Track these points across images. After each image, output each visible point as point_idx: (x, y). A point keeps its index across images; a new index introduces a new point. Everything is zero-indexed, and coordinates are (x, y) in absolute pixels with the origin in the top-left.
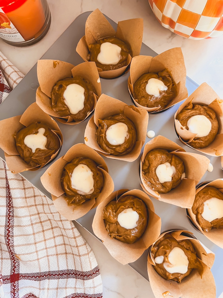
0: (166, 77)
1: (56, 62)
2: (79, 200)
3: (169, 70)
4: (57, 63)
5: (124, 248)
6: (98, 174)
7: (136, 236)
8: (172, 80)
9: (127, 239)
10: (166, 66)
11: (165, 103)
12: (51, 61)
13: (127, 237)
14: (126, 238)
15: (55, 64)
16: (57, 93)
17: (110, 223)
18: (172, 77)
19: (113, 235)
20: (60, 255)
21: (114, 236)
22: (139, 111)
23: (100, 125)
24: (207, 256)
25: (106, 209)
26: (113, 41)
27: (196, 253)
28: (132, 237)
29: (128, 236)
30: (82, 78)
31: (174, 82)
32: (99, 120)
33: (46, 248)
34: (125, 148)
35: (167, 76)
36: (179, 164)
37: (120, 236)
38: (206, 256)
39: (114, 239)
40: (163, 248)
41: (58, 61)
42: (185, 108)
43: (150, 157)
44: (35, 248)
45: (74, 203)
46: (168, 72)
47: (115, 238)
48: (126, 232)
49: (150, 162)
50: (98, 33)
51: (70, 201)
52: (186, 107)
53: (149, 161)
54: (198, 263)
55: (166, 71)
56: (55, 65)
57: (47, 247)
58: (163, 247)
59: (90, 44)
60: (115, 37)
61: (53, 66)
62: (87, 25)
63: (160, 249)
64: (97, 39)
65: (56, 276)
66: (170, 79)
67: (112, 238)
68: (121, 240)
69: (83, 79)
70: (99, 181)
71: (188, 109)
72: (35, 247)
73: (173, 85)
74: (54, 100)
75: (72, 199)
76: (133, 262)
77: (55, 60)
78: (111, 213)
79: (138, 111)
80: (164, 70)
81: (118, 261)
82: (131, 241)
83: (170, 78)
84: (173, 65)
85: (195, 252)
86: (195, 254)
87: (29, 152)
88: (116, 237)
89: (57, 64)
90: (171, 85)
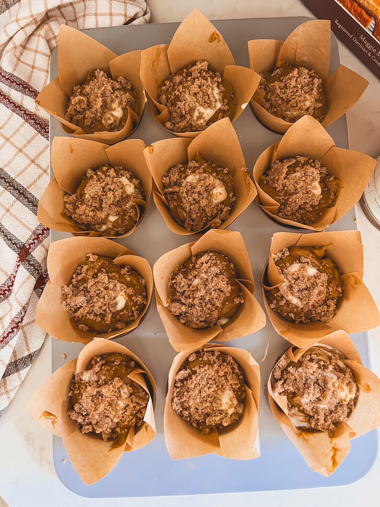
3: (342, 184)
4: (217, 37)
10: (342, 174)
15: (214, 37)
18: (337, 197)
35: (332, 189)
41: (221, 37)
42: (311, 248)
46: (338, 185)
50: (306, 58)
52: (314, 247)
55: (338, 181)
56: (212, 39)
61: (209, 37)
66: (333, 197)
71: (313, 253)
73: (328, 208)
77: (218, 32)
83: (335, 195)
90: (326, 205)
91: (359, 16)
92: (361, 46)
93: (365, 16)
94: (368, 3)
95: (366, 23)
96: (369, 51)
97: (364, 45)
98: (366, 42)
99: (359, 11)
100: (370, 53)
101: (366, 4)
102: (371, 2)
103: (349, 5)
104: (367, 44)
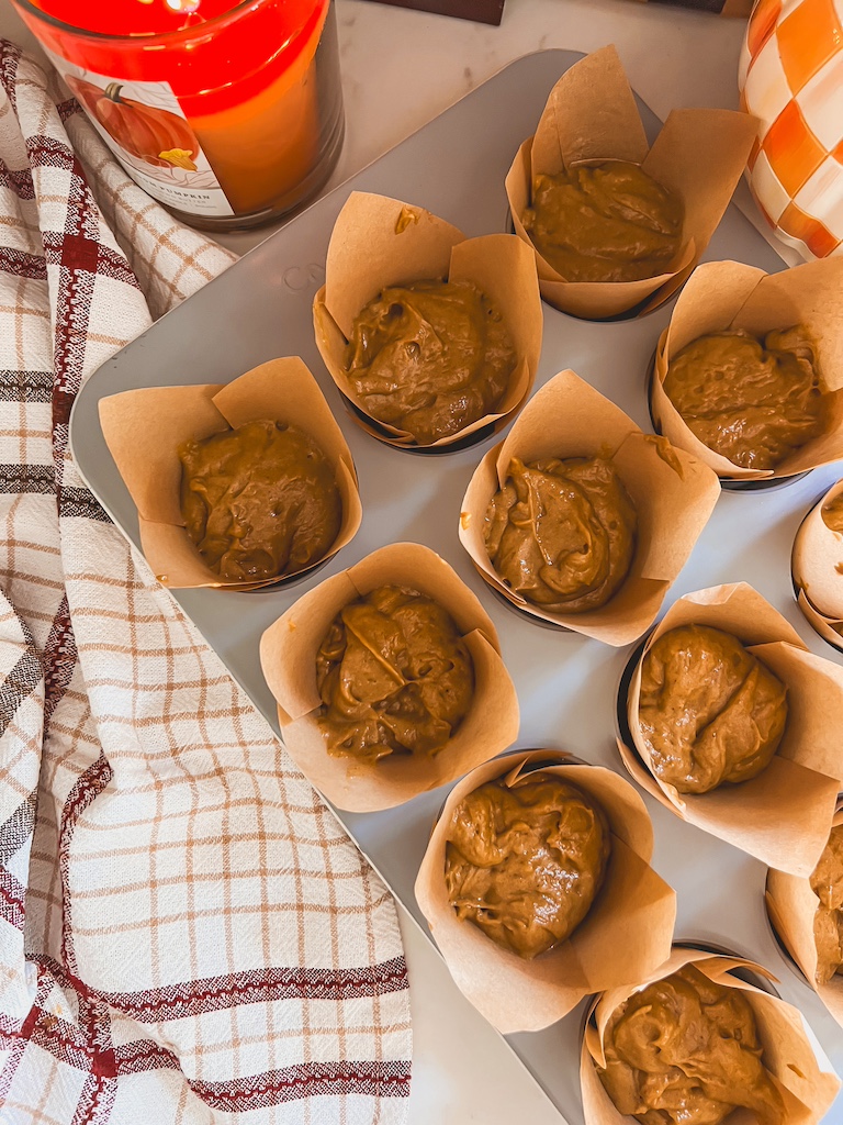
0: (792, 355)
1: (411, 211)
2: (369, 745)
3: (813, 331)
4: (412, 216)
5: (502, 969)
6: (452, 666)
7: (550, 928)
8: (817, 373)
9: (515, 932)
10: (805, 315)
11: (772, 449)
12: (396, 206)
13: (516, 926)
14: (510, 928)
15: (405, 220)
16: (378, 331)
17: (468, 861)
18: (818, 362)
19: (468, 906)
20: (237, 915)
21: (471, 913)
22: (678, 464)
23: (510, 480)
24: (806, 1082)
25: (467, 810)
26: (627, 182)
27: (759, 1052)
28: (533, 929)
29: (520, 923)
30: (479, 293)
31: (824, 381)
32: (515, 460)
33: (190, 878)
34: (579, 582)
35: (799, 353)
36: (769, 701)
37: (492, 915)
38: (801, 1079)
39: (466, 922)
40: (648, 1014)
41: (419, 211)
43: (673, 652)
44: (148, 867)
45: (348, 747)
46: (806, 338)
47: (472, 920)
48: (514, 904)
49: (668, 674)
50: (580, 139)
51: (336, 739)
53: (665, 666)
54: (768, 1090)
55: (800, 331)
56: (401, 223)
57: (195, 871)
58: (649, 1008)
59: (539, 174)
60: (639, 167)
61: (394, 225)
62: (554, 98)
63: (638, 1013)
64: (569, 159)
65: (223, 995)
66: (810, 367)
67: (462, 920)
68: (492, 931)
69: (482, 296)
70: (452, 693)
72: (149, 861)
73: (816, 392)
74: (364, 352)
75: (346, 732)
76: (536, 1030)
77: (409, 206)
78: (483, 829)
79: (675, 464)
80: (793, 327)
81: (482, 1013)
82: (531, 944)
83: (811, 363)
84: (836, 316)
85: (757, 1049)
86: (755, 1055)
87: (228, 519)
88: (475, 915)
89: (410, 219)
90: (808, 390)
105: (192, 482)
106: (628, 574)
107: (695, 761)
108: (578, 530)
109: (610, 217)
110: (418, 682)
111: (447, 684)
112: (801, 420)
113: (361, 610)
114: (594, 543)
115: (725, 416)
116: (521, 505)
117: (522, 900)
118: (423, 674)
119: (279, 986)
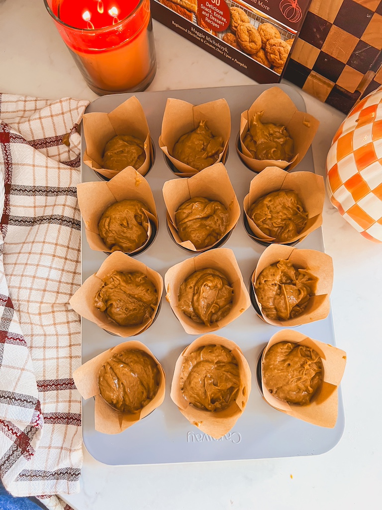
0: (103, 300)
7: (286, 195)
8: (100, 290)
17: (297, 226)
28: (291, 198)
29: (293, 202)
31: (100, 286)
34: (214, 278)
35: (101, 299)
36: (184, 213)
48: (291, 207)
66: (101, 292)
75: (309, 283)
90: (107, 286)
91: (185, 14)
92: (195, 36)
93: (188, 13)
94: (185, 3)
95: (190, 18)
96: (201, 38)
97: (196, 34)
98: (196, 32)
99: (183, 11)
100: (202, 40)
101: (184, 4)
102: (187, 2)
103: (176, 8)
104: (198, 33)
105: (311, 392)
106: (195, 272)
107: (215, 211)
108: (203, 292)
109: (122, 383)
110: (279, 283)
111: (270, 277)
112: (117, 279)
113: (283, 315)
114: (202, 285)
115: (136, 296)
116: (213, 312)
117: (288, 207)
118: (276, 284)
119: (48, 386)
